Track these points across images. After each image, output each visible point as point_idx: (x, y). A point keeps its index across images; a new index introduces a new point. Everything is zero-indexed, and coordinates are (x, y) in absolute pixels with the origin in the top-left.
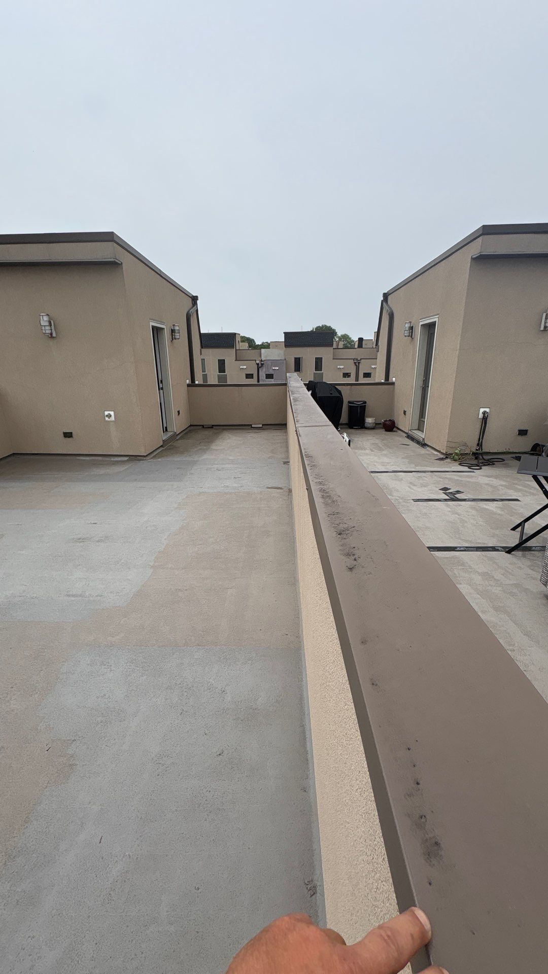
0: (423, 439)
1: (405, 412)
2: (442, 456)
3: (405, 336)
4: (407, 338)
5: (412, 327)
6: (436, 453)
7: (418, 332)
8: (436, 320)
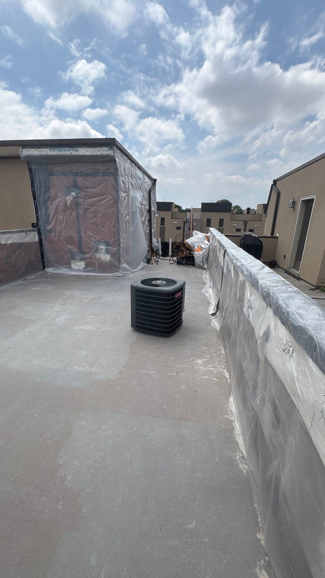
0: (298, 275)
1: (285, 257)
2: (313, 287)
3: (290, 207)
4: (290, 208)
5: (295, 202)
6: (308, 285)
7: (299, 205)
8: (315, 197)
